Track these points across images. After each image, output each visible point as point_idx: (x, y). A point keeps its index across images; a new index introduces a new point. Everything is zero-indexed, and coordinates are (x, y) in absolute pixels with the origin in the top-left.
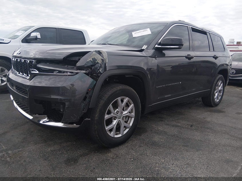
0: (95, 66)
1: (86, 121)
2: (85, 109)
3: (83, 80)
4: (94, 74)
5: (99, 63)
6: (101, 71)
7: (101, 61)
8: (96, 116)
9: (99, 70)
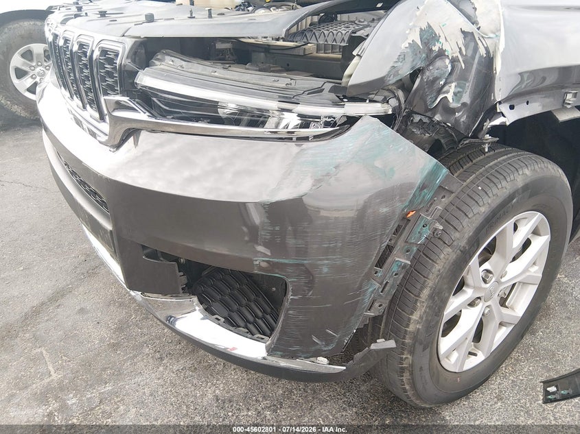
0: (427, 73)
1: (377, 351)
2: (376, 305)
3: (378, 164)
4: (417, 118)
5: (449, 53)
6: (450, 96)
7: (461, 42)
8: (415, 317)
9: (440, 91)
